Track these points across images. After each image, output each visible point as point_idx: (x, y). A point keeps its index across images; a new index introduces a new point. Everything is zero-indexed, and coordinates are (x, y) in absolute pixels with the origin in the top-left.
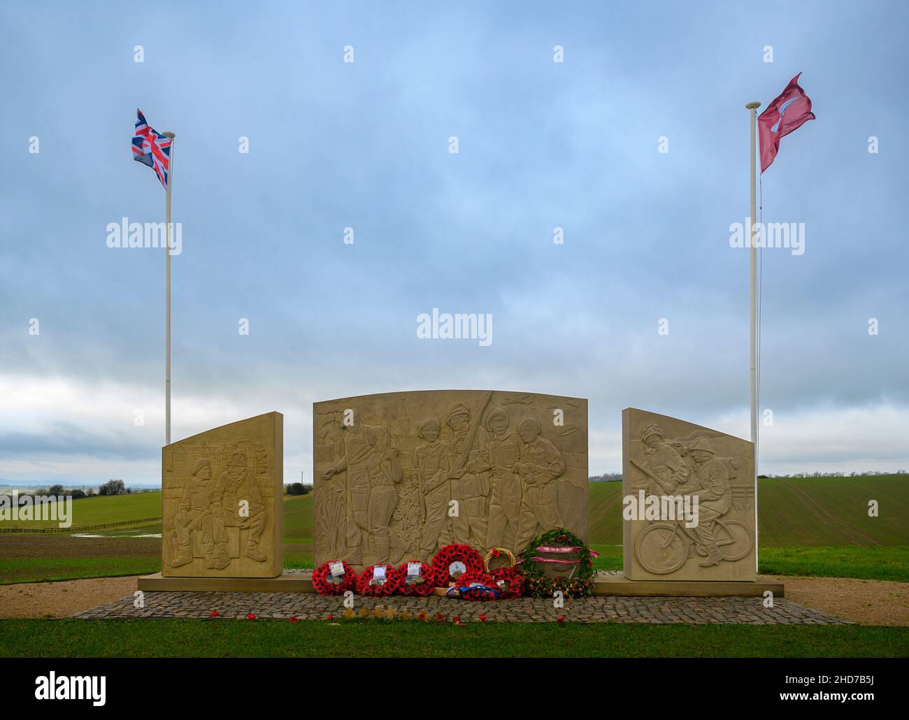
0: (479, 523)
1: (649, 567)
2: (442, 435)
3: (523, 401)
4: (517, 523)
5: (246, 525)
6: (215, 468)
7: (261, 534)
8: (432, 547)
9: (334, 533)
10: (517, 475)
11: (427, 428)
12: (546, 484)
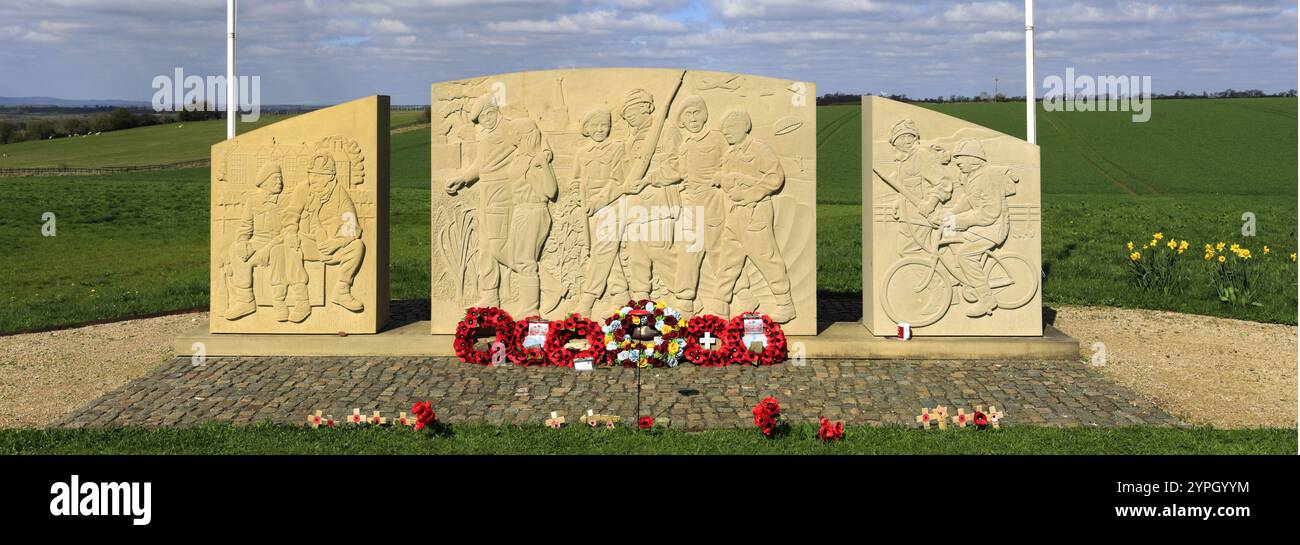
0: (665, 256)
1: (898, 318)
2: (614, 132)
3: (728, 85)
6: (288, 173)
7: (355, 272)
8: (599, 290)
9: (461, 270)
10: (719, 190)
11: (591, 122)
12: (758, 202)
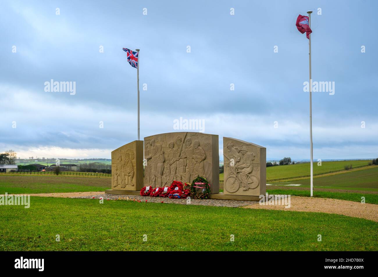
0: (183, 175)
1: (228, 190)
2: (175, 147)
3: (195, 135)
4: (193, 175)
5: (129, 175)
6: (122, 157)
7: (133, 178)
8: (172, 182)
9: (149, 178)
10: (193, 159)
11: (171, 144)
12: (200, 162)
